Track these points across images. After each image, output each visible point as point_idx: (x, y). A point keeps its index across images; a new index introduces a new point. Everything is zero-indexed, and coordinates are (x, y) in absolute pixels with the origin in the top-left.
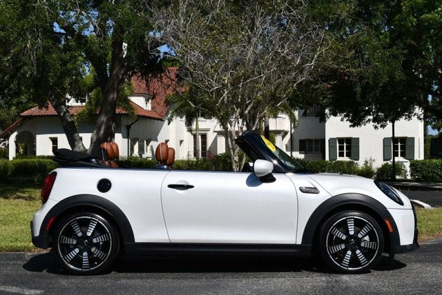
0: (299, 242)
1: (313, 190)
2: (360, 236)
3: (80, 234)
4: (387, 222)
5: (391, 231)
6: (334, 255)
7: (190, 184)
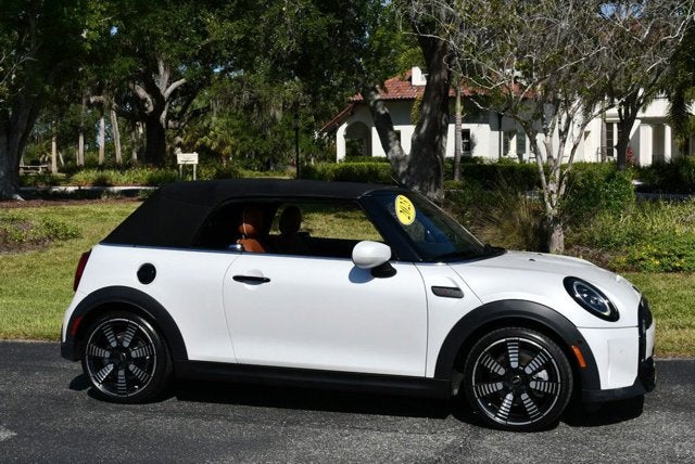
0: (431, 374)
1: (454, 293)
2: (528, 371)
3: (114, 344)
4: (576, 351)
5: (583, 365)
6: (485, 399)
7: (265, 276)
